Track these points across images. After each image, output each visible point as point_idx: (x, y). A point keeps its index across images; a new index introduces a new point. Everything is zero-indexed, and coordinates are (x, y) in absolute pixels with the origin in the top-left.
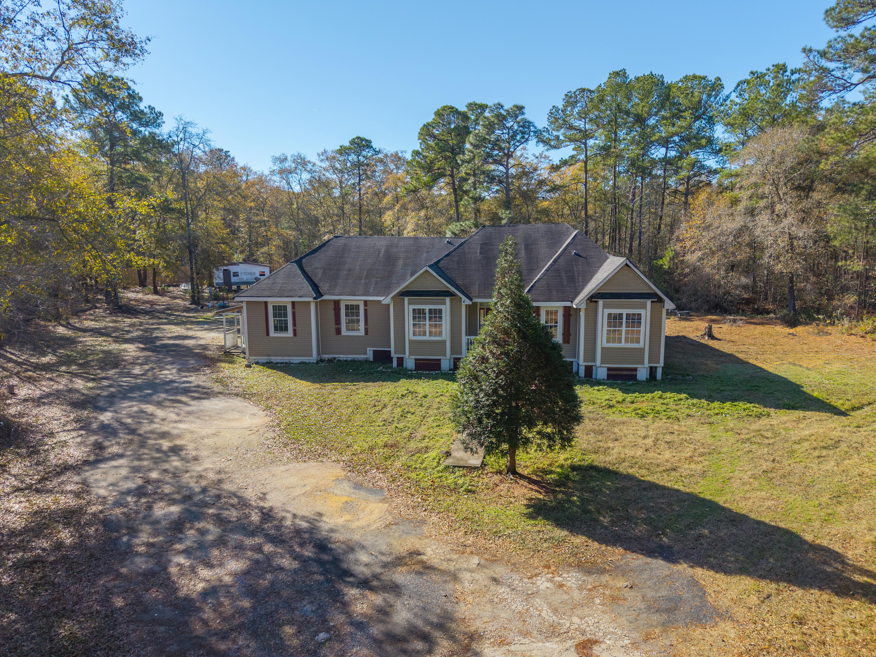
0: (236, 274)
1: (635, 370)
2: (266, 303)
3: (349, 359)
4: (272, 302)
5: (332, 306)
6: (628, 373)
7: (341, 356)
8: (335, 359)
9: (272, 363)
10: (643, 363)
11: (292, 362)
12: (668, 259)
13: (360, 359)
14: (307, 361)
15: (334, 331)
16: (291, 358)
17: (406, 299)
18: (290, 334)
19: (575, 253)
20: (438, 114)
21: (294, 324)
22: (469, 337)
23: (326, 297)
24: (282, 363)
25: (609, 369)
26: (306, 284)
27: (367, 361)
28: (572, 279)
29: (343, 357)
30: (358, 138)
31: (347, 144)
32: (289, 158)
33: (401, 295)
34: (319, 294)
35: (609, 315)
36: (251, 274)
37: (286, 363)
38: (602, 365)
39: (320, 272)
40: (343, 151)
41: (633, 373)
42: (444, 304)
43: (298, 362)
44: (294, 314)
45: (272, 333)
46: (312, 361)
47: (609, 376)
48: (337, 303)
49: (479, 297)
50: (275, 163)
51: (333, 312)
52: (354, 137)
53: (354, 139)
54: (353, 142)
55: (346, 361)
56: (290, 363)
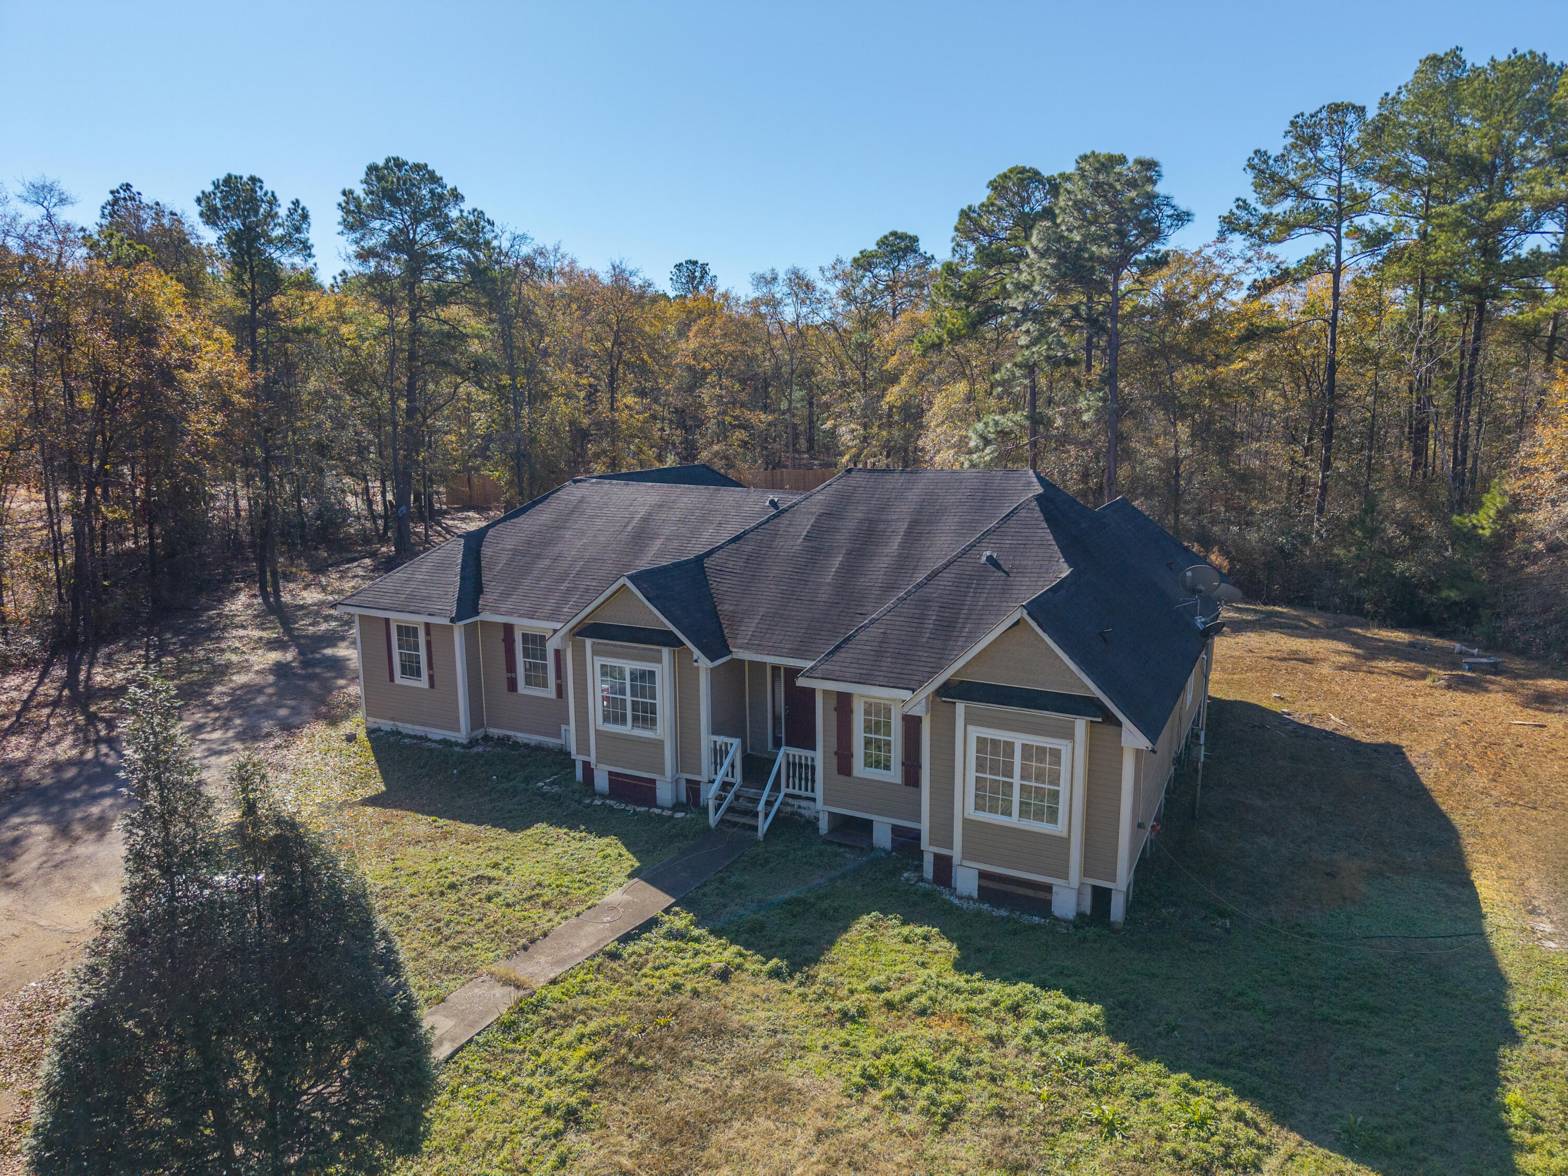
2: (387, 620)
3: (533, 743)
4: (396, 621)
5: (501, 635)
6: (1030, 893)
7: (519, 734)
8: (509, 738)
9: (399, 733)
10: (1065, 875)
11: (430, 736)
12: (1492, 513)
13: (551, 745)
14: (453, 740)
15: (504, 685)
16: (427, 729)
17: (589, 642)
18: (423, 683)
19: (990, 558)
21: (430, 666)
23: (486, 616)
24: (415, 737)
25: (983, 875)
26: (455, 588)
27: (561, 751)
28: (945, 629)
29: (522, 737)
30: (894, 234)
31: (872, 247)
32: (782, 276)
33: (579, 634)
34: (471, 609)
35: (981, 741)
37: (421, 738)
38: (966, 863)
40: (865, 262)
42: (659, 661)
43: (438, 738)
44: (429, 644)
45: (399, 680)
46: (460, 741)
48: (508, 631)
49: (747, 647)
51: (503, 645)
52: (887, 233)
53: (886, 237)
54: (883, 242)
55: (527, 746)
56: (426, 739)
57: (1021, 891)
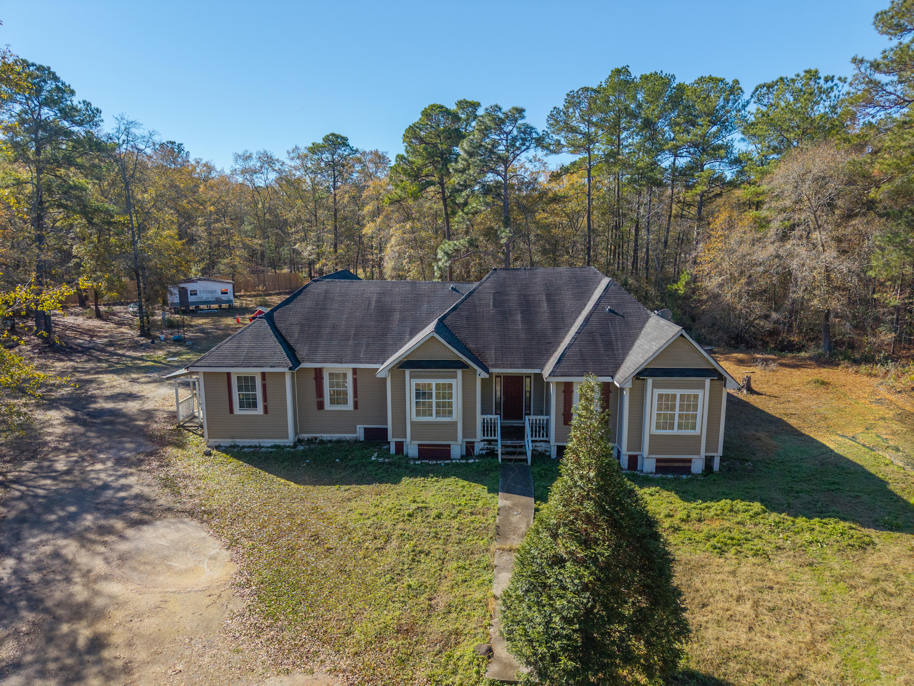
0: (194, 293)
1: (690, 461)
2: (229, 374)
3: (334, 439)
4: (236, 373)
5: (313, 375)
6: (681, 464)
7: (324, 435)
8: (316, 438)
9: (238, 446)
10: (698, 453)
11: (262, 445)
12: (684, 283)
13: (348, 439)
14: (282, 444)
15: (315, 405)
16: (261, 440)
17: (407, 372)
18: (260, 411)
19: (610, 310)
20: (426, 114)
21: (265, 399)
22: (485, 416)
23: (304, 365)
24: (250, 447)
25: (658, 460)
26: (280, 349)
27: (356, 441)
28: (609, 345)
29: (326, 436)
30: (333, 135)
31: (320, 141)
32: (254, 156)
33: (401, 367)
34: (295, 361)
35: (660, 396)
36: (212, 292)
37: (256, 447)
38: (650, 456)
39: (296, 330)
40: (315, 149)
41: (687, 464)
42: (455, 377)
43: (269, 445)
44: (264, 387)
45: (237, 411)
46: (287, 445)
47: (659, 469)
48: (318, 373)
49: (496, 366)
50: (236, 161)
51: (314, 382)
52: (328, 134)
53: (328, 136)
54: (326, 139)
55: (330, 441)
56: (261, 447)
57: (676, 465)
